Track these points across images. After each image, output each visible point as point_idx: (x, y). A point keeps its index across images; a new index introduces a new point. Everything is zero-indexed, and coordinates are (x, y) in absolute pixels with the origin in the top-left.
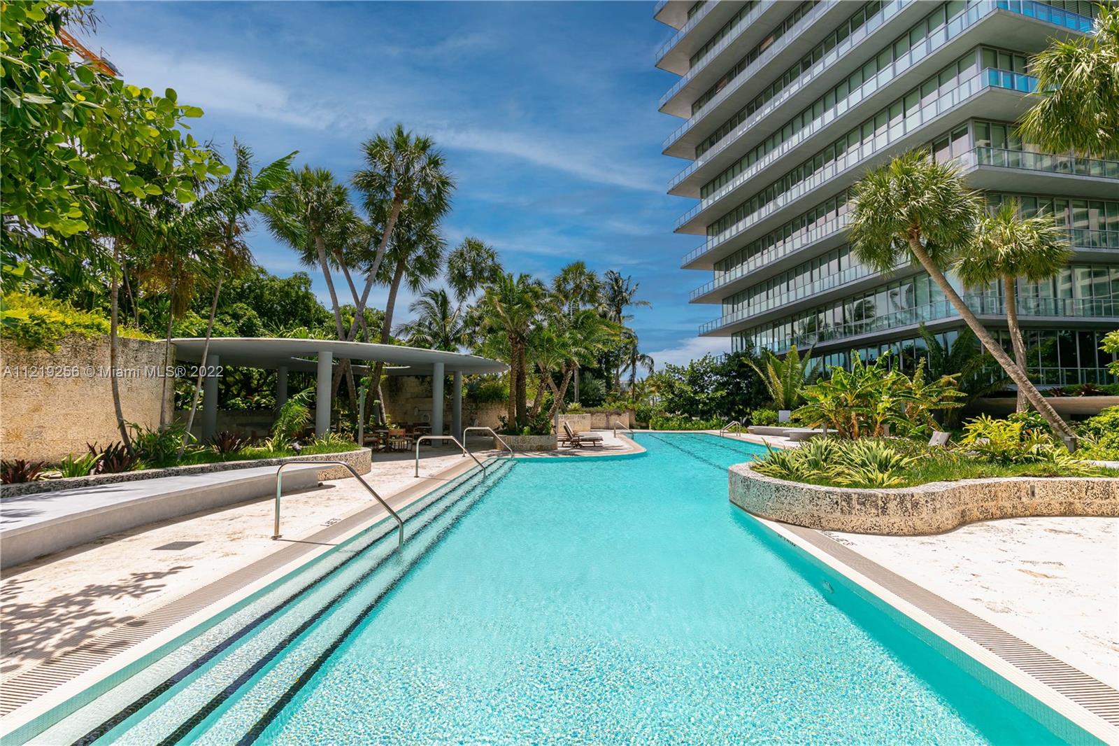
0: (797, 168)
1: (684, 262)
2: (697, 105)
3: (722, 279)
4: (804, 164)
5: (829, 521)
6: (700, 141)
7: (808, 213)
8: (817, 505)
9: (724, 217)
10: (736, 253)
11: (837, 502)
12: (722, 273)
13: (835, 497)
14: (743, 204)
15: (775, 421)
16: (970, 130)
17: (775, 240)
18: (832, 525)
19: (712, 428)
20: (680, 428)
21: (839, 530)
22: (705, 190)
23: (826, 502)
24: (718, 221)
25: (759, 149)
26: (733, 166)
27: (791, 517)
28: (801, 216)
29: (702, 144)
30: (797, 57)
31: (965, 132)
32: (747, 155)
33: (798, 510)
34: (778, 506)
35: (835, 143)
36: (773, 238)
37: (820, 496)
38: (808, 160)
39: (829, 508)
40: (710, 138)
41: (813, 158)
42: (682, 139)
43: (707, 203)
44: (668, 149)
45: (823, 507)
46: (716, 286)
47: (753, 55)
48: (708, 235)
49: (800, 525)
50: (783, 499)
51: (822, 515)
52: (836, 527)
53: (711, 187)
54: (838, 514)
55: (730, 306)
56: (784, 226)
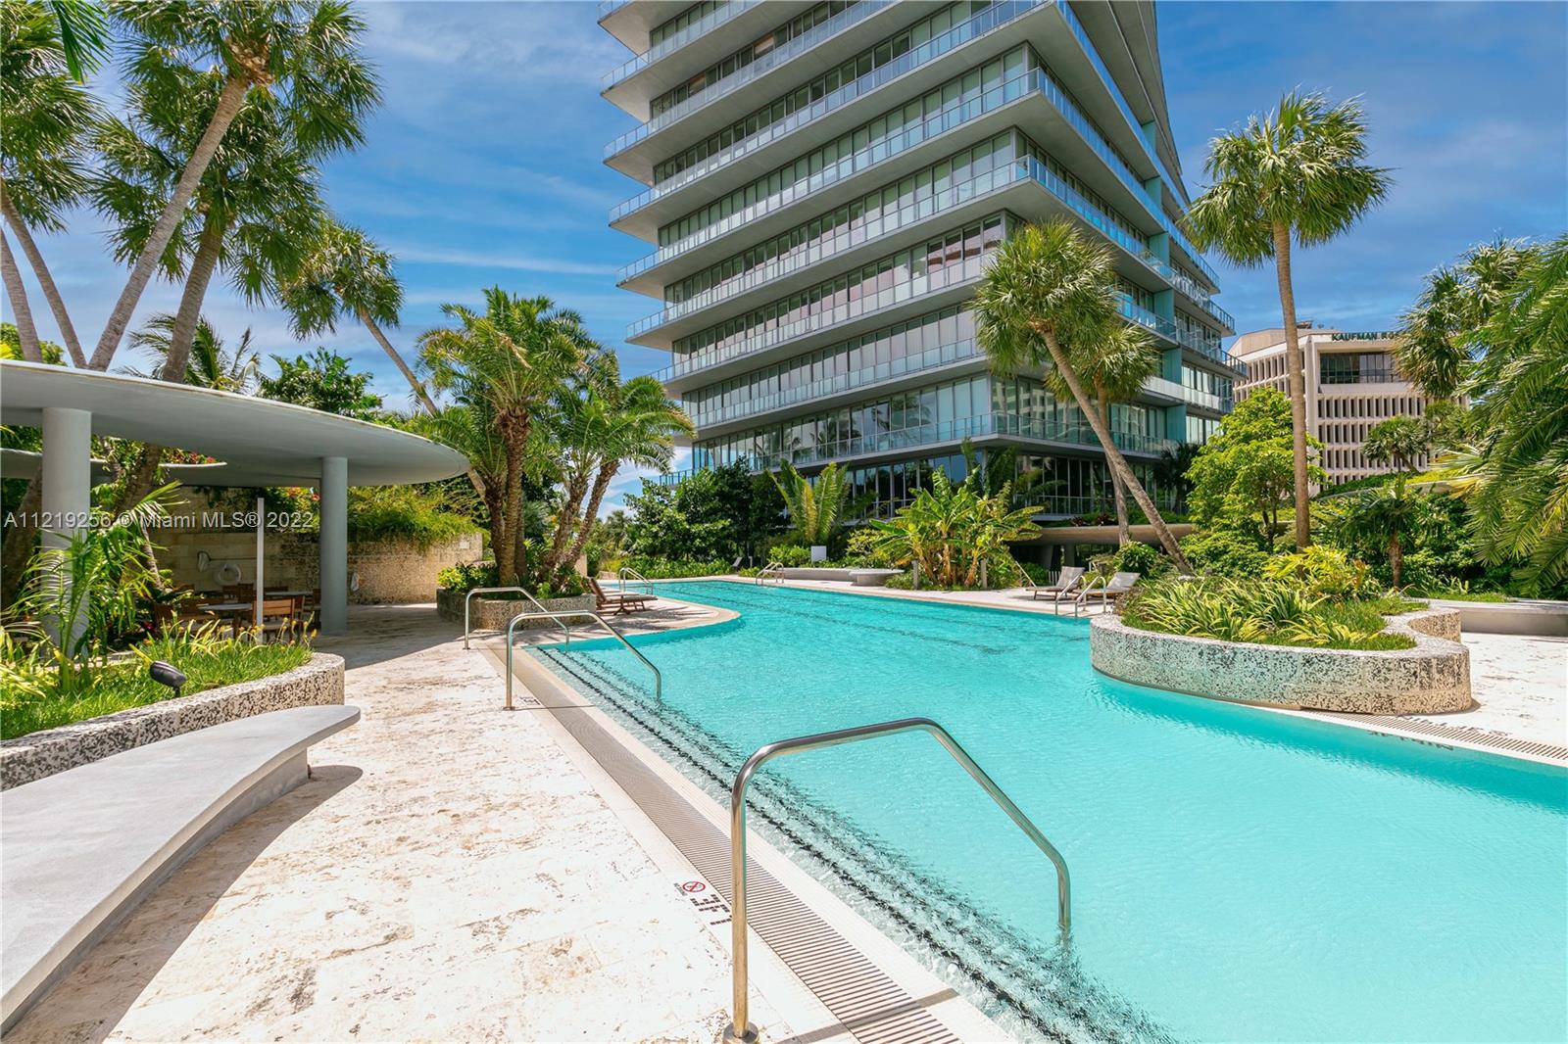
0: (798, 227)
1: (630, 334)
2: (660, 102)
3: (687, 364)
4: (809, 223)
5: (1404, 702)
6: (661, 158)
7: (811, 289)
8: (1386, 679)
9: (692, 277)
10: (707, 330)
11: (1415, 672)
12: (686, 357)
13: (1413, 665)
14: (722, 263)
15: (806, 561)
16: (1003, 222)
17: (765, 318)
18: (1408, 707)
19: (713, 573)
20: (673, 575)
21: (1417, 713)
22: (665, 233)
23: (1400, 674)
24: (683, 281)
25: (748, 190)
26: (709, 206)
27: (1337, 702)
28: (801, 292)
29: (664, 163)
30: (805, 76)
31: (998, 222)
32: (731, 195)
33: (1350, 689)
34: (1309, 687)
35: (849, 204)
36: (761, 317)
37: (1391, 666)
38: (814, 220)
39: (1404, 682)
40: (676, 157)
41: (820, 217)
42: (636, 148)
43: (668, 253)
44: (613, 157)
45: (1395, 682)
46: (678, 373)
47: (745, 55)
48: (666, 299)
49: (1355, 712)
50: (1320, 675)
51: (1393, 694)
52: (1413, 709)
53: (674, 230)
54: (1416, 690)
55: (696, 404)
56: (778, 302)
